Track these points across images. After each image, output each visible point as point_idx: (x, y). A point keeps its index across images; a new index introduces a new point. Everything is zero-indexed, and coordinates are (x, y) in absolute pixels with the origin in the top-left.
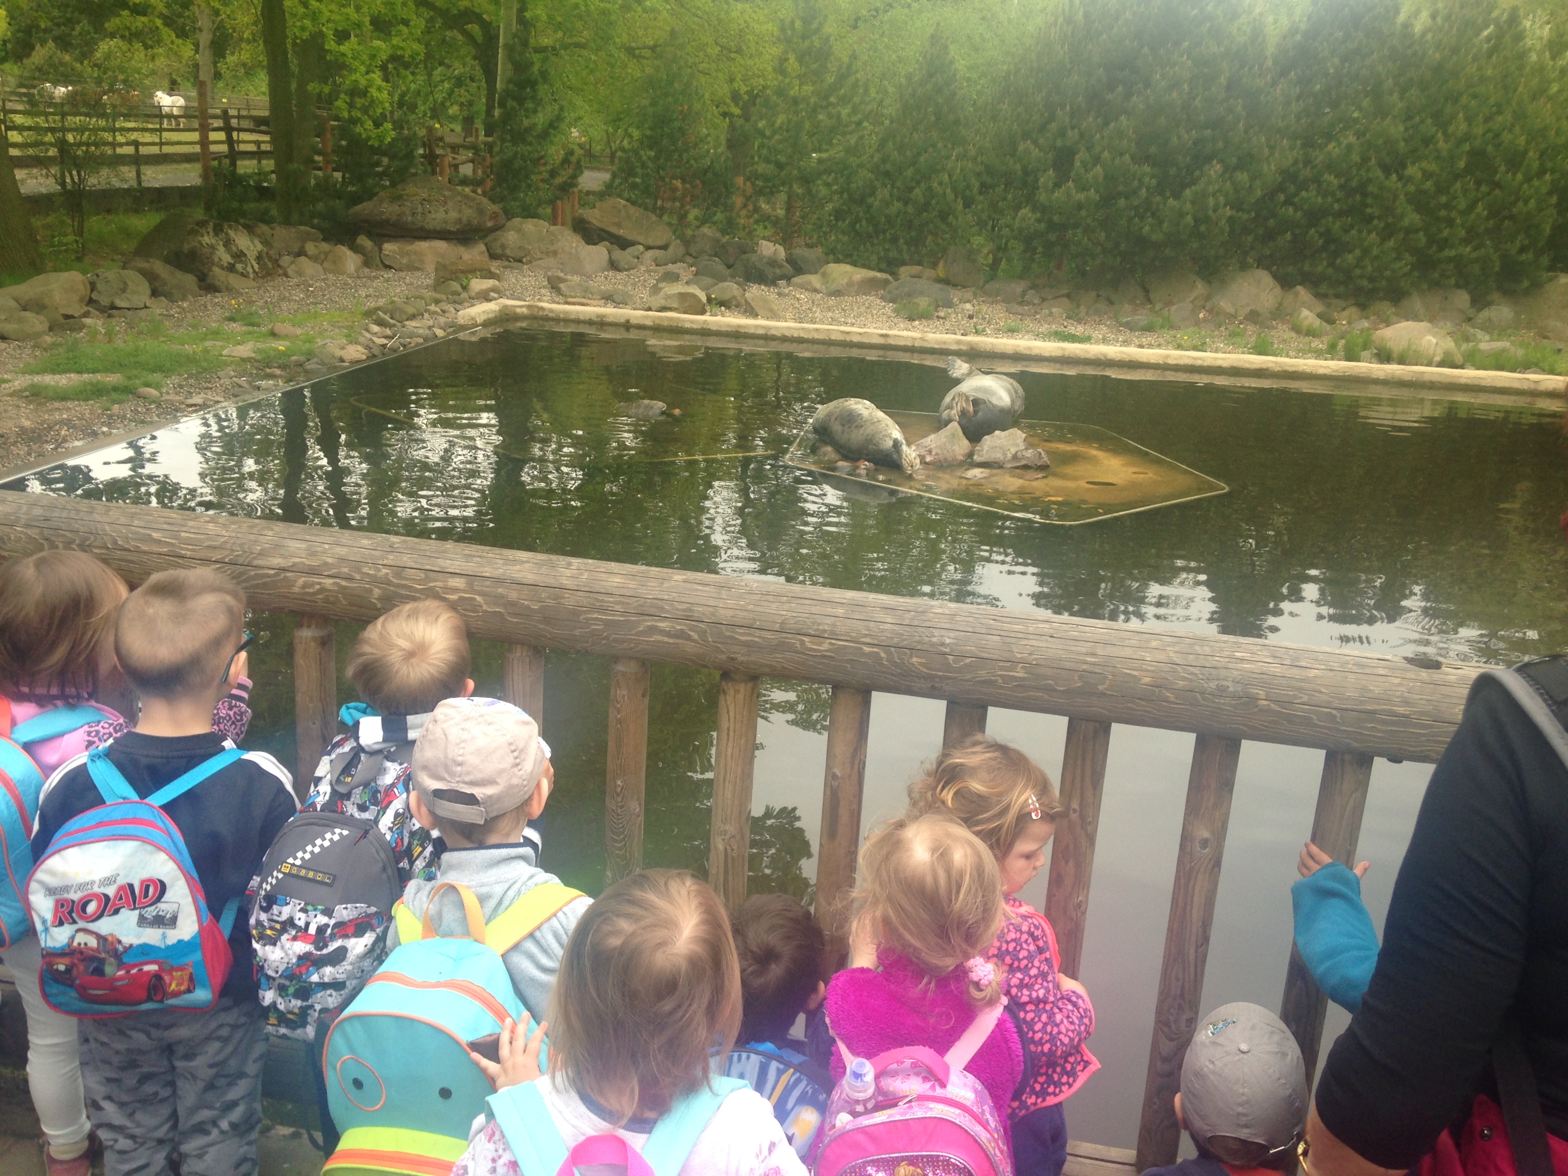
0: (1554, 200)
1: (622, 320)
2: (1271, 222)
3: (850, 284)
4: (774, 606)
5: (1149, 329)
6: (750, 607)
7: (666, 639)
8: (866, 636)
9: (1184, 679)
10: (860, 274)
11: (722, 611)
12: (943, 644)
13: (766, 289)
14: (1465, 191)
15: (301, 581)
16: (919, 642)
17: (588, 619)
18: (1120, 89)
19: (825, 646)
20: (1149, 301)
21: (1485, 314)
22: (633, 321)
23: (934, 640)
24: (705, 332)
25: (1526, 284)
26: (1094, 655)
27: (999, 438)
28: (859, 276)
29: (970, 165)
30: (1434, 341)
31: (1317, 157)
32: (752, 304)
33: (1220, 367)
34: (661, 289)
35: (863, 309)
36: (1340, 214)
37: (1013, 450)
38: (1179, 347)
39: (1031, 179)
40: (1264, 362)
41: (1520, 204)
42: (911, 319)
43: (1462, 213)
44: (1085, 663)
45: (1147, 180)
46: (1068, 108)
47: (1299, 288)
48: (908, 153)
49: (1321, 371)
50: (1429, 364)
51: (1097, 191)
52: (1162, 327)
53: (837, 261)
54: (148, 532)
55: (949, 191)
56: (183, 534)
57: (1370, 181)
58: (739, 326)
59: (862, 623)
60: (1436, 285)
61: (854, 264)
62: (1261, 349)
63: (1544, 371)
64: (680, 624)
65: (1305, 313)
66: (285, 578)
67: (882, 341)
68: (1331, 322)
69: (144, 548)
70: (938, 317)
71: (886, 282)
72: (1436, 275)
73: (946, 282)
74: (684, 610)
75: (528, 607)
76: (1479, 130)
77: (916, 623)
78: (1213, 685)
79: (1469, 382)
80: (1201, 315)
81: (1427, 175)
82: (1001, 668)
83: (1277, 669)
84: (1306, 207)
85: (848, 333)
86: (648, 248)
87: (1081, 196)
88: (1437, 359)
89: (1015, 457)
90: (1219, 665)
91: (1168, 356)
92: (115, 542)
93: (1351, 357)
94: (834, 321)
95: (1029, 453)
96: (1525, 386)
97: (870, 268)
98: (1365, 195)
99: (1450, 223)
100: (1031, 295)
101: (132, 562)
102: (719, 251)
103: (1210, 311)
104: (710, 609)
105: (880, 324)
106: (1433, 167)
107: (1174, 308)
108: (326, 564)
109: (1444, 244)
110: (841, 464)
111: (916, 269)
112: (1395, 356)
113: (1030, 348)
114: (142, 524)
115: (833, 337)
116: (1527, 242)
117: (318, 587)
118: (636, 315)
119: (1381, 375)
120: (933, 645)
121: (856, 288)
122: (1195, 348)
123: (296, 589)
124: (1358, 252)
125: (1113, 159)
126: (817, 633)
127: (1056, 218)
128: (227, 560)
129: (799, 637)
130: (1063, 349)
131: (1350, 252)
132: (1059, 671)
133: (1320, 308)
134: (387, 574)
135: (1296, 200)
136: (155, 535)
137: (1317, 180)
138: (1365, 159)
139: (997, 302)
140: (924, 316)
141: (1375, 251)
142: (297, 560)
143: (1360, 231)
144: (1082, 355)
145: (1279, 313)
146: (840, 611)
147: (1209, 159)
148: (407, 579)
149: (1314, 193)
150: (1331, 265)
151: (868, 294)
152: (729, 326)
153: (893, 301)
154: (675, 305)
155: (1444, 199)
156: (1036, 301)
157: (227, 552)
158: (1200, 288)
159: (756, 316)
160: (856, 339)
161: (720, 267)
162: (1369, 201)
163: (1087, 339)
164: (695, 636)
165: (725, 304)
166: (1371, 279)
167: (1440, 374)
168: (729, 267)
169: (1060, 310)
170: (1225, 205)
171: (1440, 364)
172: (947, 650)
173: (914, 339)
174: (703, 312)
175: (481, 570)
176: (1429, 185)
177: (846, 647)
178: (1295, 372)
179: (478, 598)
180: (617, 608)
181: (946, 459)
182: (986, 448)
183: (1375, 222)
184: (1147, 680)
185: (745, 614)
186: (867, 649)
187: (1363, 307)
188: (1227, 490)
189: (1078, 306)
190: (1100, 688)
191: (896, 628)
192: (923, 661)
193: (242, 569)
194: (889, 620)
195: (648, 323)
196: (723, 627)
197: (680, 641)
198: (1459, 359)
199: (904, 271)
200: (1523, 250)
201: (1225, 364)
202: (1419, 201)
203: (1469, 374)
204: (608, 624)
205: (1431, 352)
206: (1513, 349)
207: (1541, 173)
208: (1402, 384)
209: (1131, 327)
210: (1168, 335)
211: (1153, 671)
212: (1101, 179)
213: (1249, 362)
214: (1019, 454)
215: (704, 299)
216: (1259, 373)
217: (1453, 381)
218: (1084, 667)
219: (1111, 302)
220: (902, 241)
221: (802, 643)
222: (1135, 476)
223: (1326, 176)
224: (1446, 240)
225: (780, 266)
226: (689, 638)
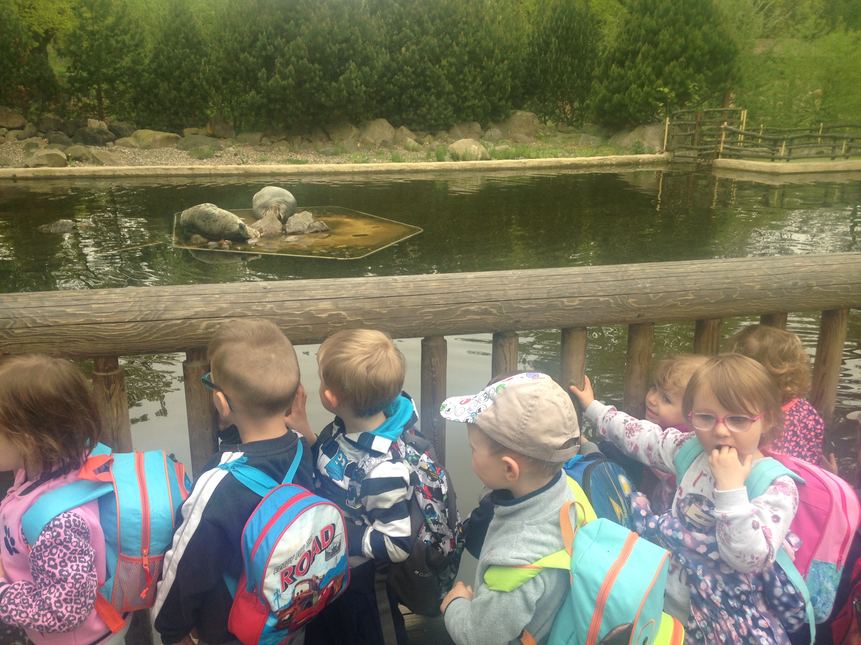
0: (510, 74)
1: (10, 175)
2: (383, 93)
3: (155, 141)
4: (539, 283)
5: (335, 154)
6: (526, 286)
7: (475, 317)
8: (600, 291)
9: (776, 282)
10: (160, 135)
11: (510, 292)
12: (645, 288)
13: (100, 148)
14: (470, 72)
15: (204, 324)
16: (631, 289)
17: (422, 313)
18: (292, 22)
19: (577, 302)
20: (330, 139)
21: (489, 133)
22: (18, 175)
23: (640, 286)
24: (71, 177)
25: (503, 116)
26: (728, 278)
27: (298, 218)
28: (159, 136)
29: (214, 67)
30: (477, 148)
31: (398, 58)
32: (98, 157)
33: (381, 171)
34: (33, 153)
35: (168, 155)
36: (416, 87)
37: (308, 223)
38: (356, 162)
39: (251, 74)
40: (402, 166)
41: (496, 76)
42: (201, 158)
43: (470, 83)
44: (725, 283)
45: (317, 72)
46: (265, 33)
47: (402, 127)
48: (174, 62)
49: (429, 168)
50: (477, 160)
51: (293, 80)
52: (342, 152)
53: (143, 128)
54: (62, 309)
55: (204, 83)
56: (93, 306)
57: (425, 68)
58: (94, 171)
59: (595, 284)
60: (464, 121)
61: (153, 129)
62: (395, 159)
63: (526, 158)
64: (484, 305)
65: (409, 140)
66: (191, 325)
67: (190, 172)
68: (421, 143)
69: (62, 322)
70: (216, 156)
71: (177, 139)
72: (464, 115)
73: (213, 136)
74: (485, 296)
75: (380, 313)
76: (471, 40)
77: (625, 278)
78: (791, 283)
79: (496, 166)
80: (359, 145)
81: (451, 65)
82: (680, 296)
83: (818, 268)
84: (399, 84)
85: (168, 169)
86: (10, 129)
87: (285, 83)
88: (480, 156)
89: (309, 227)
90: (790, 271)
91: (353, 167)
92: (34, 321)
93: (440, 159)
94: (153, 163)
95: (317, 224)
96: (520, 165)
97: (165, 131)
98: (425, 76)
99: (466, 89)
100: (265, 140)
101: (53, 334)
102: (61, 127)
103: (362, 142)
104: (502, 292)
105: (183, 163)
106: (453, 60)
107: (345, 142)
108: (221, 309)
109: (465, 99)
110: (211, 243)
111: (194, 130)
112: (460, 157)
113: (279, 169)
114: (52, 304)
115: (159, 173)
116: (501, 96)
117: (218, 326)
118: (20, 171)
119: (457, 167)
120: (640, 289)
121: (159, 143)
122: (364, 162)
123: (200, 331)
124: (427, 106)
125: (298, 61)
126: (571, 295)
127: (272, 96)
128: (138, 319)
129: (559, 299)
130: (298, 168)
131: (424, 106)
132: (711, 291)
133: (415, 137)
134: (271, 308)
135: (393, 80)
136: (69, 310)
137: (401, 69)
138: (422, 58)
139: (246, 146)
140: (208, 156)
141: (435, 105)
142: (198, 309)
143: (426, 95)
144: (309, 170)
145: (395, 141)
146: (580, 279)
147: (347, 60)
148: (287, 309)
149: (401, 76)
150: (415, 114)
151: (167, 146)
152: (87, 172)
153: (185, 149)
154: (45, 162)
155: (461, 77)
156: (269, 144)
157: (137, 313)
158: (355, 131)
159: (102, 164)
160: (173, 172)
161: (65, 138)
162: (428, 79)
163: (306, 162)
164: (494, 311)
165: (79, 159)
166: (436, 120)
167: (483, 164)
168: (70, 137)
169: (284, 147)
170: (361, 85)
171: (481, 159)
172: (648, 291)
173: (210, 169)
174: (66, 165)
175: (339, 293)
176: (453, 69)
177: (591, 300)
178: (417, 170)
179: (343, 313)
180: (441, 302)
181: (272, 233)
182: (292, 224)
183: (433, 90)
184: (758, 287)
185: (523, 291)
186: (601, 299)
187: (434, 135)
188: (422, 230)
189: (293, 144)
190: (734, 296)
191: (615, 283)
192: (635, 300)
193: (152, 324)
194: (609, 279)
195: (30, 175)
196: (512, 302)
197: (484, 316)
198: (488, 156)
199: (187, 131)
200: (500, 99)
201: (383, 169)
202: (451, 79)
203: (494, 163)
204: (435, 314)
205: (476, 153)
206: (510, 148)
207: (502, 60)
208: (465, 170)
209: (326, 154)
210: (346, 156)
211: (760, 281)
212: (293, 73)
213: (394, 167)
214: (311, 225)
215: (65, 157)
216: (401, 172)
217: (489, 166)
218: (725, 286)
219: (311, 142)
220: (181, 114)
221: (563, 302)
222: (374, 229)
223: (405, 67)
224: (465, 97)
225: (106, 134)
226: (490, 313)
